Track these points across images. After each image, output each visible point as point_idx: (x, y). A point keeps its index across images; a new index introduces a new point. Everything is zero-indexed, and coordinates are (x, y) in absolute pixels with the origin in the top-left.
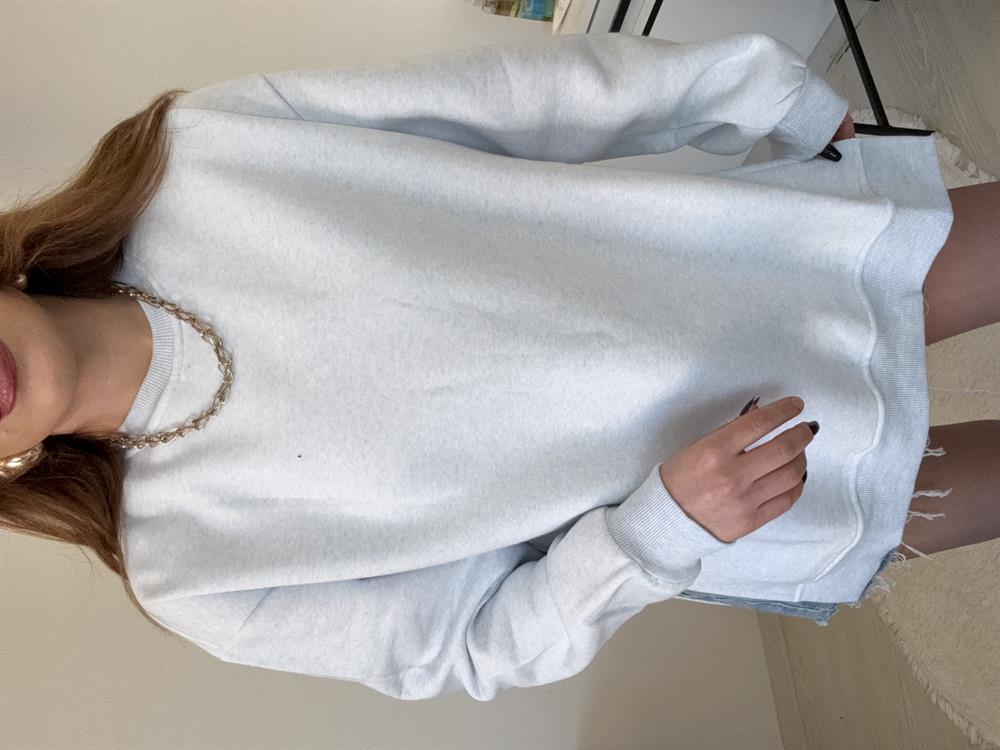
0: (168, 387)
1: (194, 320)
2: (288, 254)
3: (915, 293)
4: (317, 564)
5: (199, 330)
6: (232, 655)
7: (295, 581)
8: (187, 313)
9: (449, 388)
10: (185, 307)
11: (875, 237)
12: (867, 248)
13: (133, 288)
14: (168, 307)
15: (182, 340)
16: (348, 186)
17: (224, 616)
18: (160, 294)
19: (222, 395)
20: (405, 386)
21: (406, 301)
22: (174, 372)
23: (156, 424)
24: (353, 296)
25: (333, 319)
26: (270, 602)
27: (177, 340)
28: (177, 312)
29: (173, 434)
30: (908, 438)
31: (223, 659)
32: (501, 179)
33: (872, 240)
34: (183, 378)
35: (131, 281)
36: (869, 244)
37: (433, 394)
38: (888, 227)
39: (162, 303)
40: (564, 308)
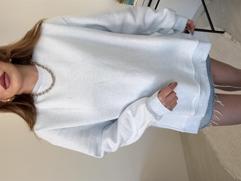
0: (42, 84)
1: (47, 69)
2: (67, 54)
3: (204, 62)
4: (75, 122)
5: (48, 71)
6: (55, 144)
7: (70, 126)
8: (45, 67)
9: (103, 82)
10: (45, 66)
11: (195, 49)
12: (193, 52)
13: (34, 62)
14: (41, 66)
15: (45, 73)
16: (79, 39)
17: (53, 134)
18: (39, 63)
19: (53, 85)
20: (93, 82)
21: (93, 63)
22: (43, 81)
23: (39, 92)
24: (81, 62)
25: (77, 68)
26: (64, 131)
27: (44, 74)
28: (43, 67)
29: (42, 94)
30: (206, 93)
31: (53, 144)
32: (113, 38)
33: (194, 50)
34: (45, 82)
35: (34, 61)
36: (194, 51)
37: (99, 83)
38: (197, 46)
39: (40, 65)
40: (127, 65)
